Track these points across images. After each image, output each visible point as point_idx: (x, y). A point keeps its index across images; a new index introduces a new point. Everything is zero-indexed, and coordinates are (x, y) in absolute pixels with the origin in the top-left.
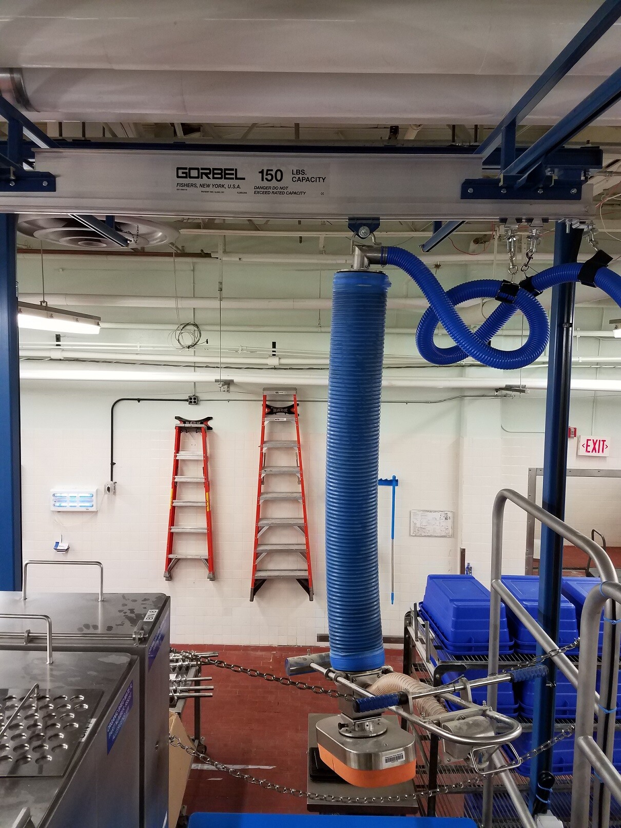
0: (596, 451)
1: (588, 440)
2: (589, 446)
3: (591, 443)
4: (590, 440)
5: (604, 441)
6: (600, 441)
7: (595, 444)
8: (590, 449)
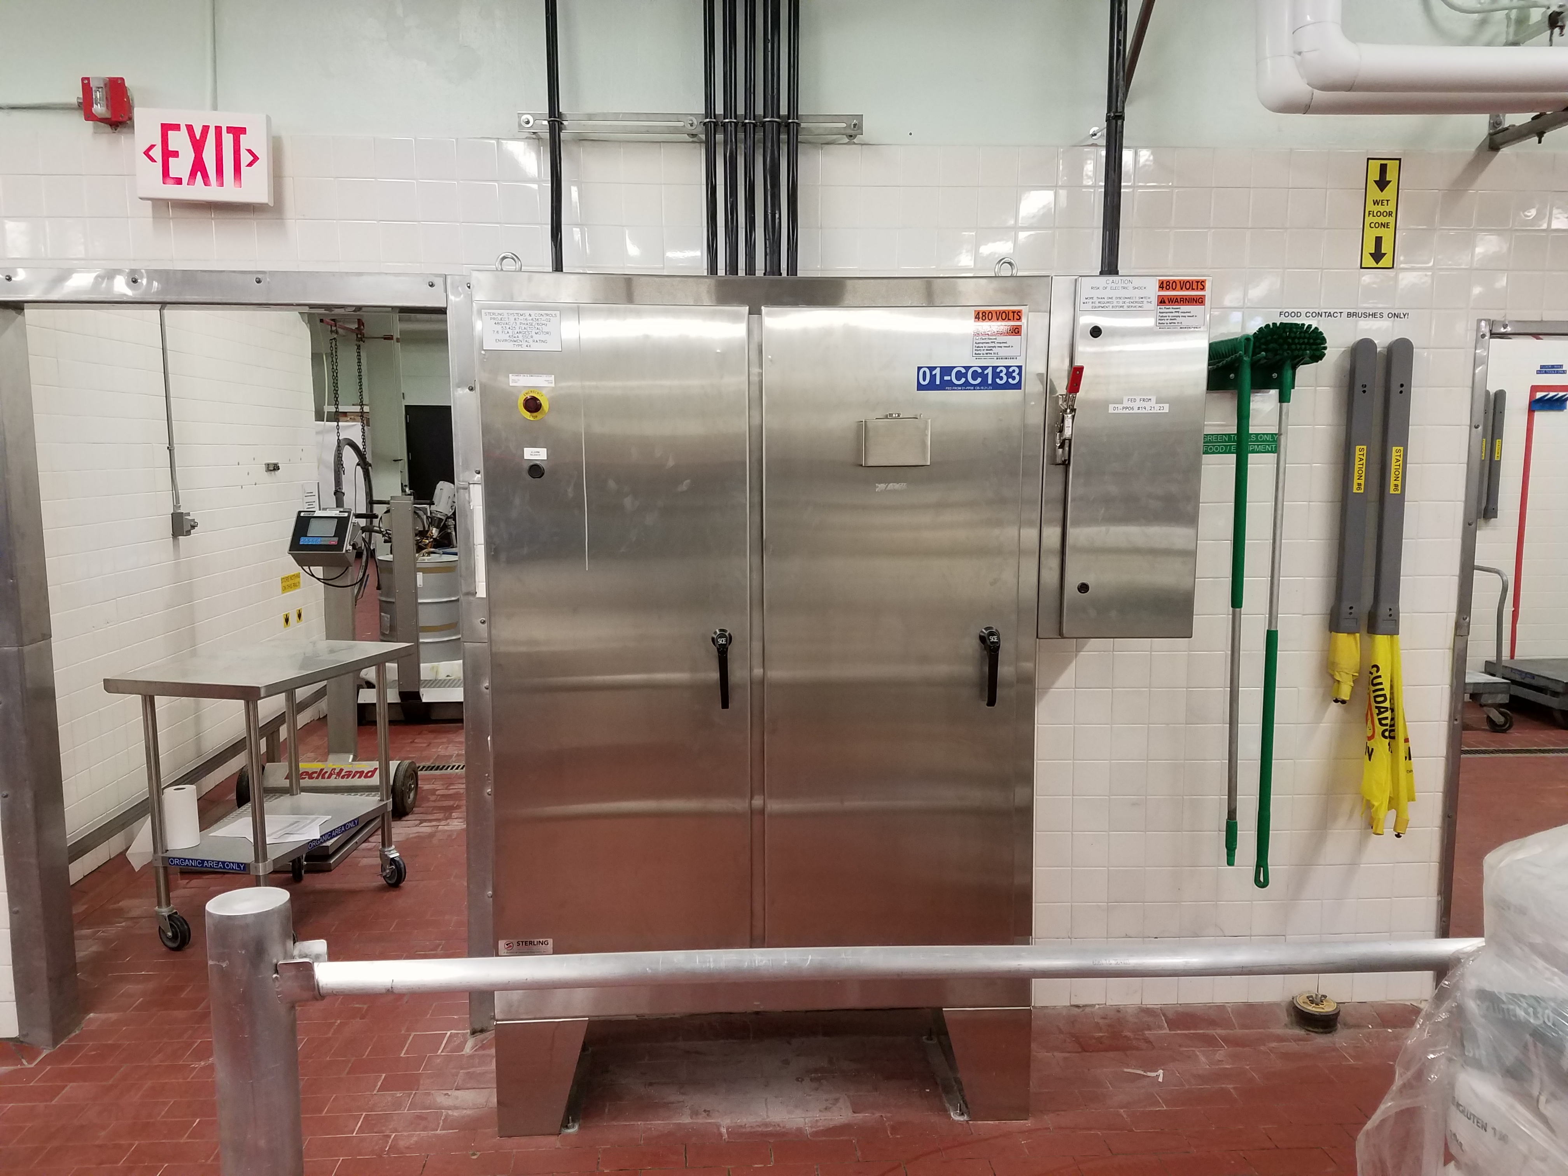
0: (205, 176)
1: (166, 128)
2: (175, 154)
3: (179, 141)
4: (177, 127)
5: (237, 132)
6: (218, 129)
7: (198, 146)
8: (181, 166)
